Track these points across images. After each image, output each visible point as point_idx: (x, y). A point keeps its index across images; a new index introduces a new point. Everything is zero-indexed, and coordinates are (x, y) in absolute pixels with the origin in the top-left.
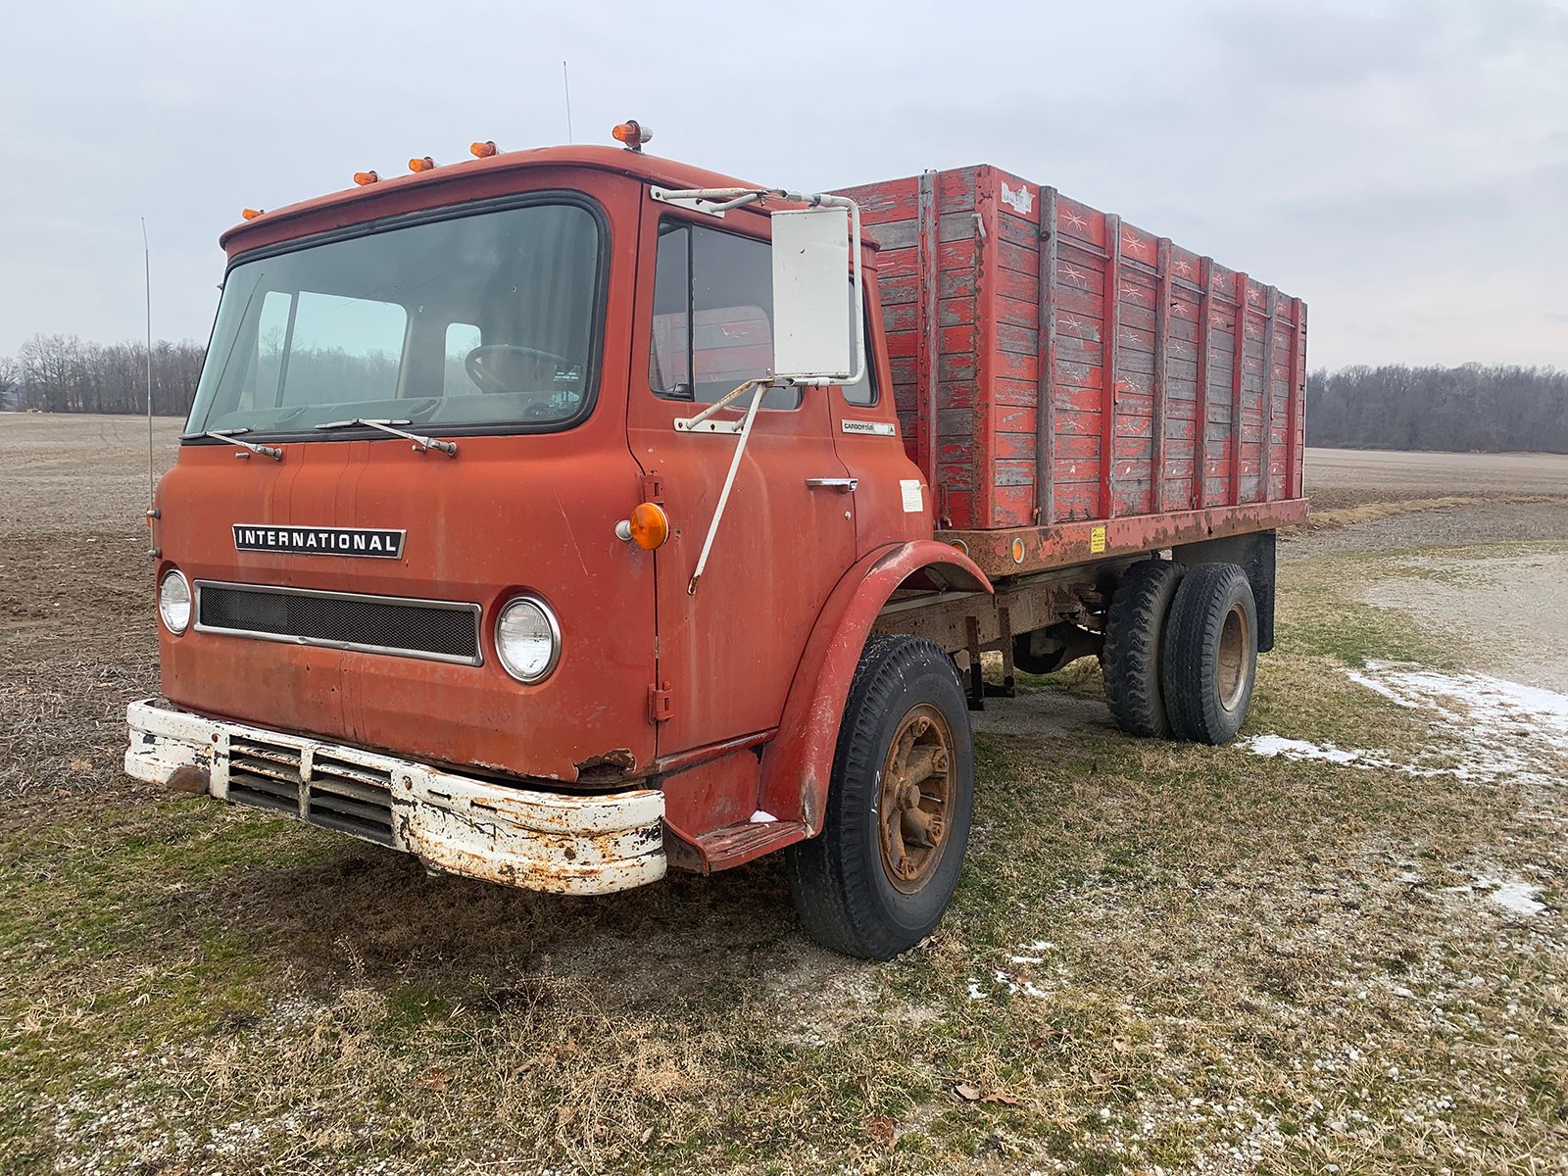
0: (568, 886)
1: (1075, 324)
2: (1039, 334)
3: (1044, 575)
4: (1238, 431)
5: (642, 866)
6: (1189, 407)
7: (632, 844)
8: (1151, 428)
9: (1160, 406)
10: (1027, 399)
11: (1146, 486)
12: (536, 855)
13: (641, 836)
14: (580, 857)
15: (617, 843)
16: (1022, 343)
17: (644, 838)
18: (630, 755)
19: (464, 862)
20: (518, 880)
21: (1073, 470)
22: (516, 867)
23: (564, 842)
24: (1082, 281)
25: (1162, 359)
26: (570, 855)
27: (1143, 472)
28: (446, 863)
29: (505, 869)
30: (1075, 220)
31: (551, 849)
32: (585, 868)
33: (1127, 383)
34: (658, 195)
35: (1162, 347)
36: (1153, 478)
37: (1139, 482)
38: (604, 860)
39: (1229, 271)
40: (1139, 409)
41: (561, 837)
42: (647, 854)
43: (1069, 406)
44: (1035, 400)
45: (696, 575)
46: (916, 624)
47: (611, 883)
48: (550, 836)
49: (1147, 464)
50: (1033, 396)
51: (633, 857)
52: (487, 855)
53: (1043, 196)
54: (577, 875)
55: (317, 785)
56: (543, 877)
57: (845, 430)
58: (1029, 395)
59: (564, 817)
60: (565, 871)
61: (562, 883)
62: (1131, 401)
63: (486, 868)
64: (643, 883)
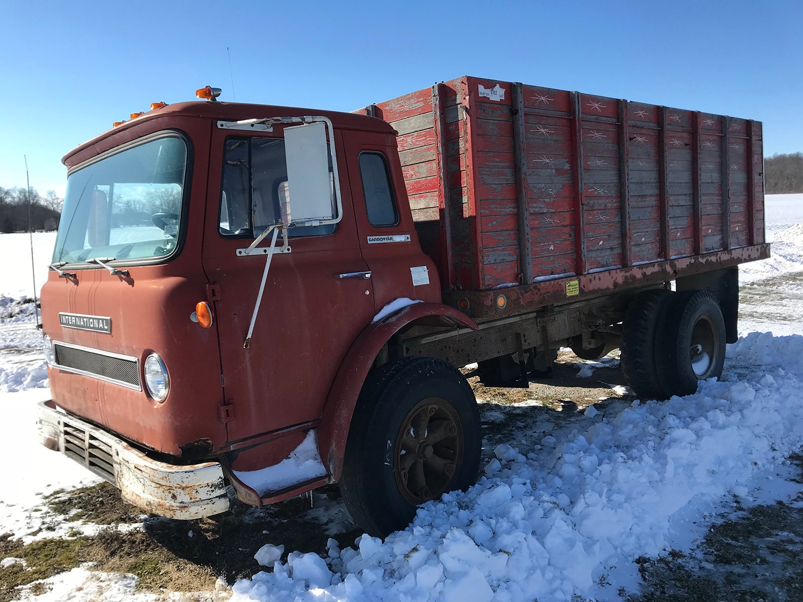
0: (175, 514)
1: (547, 161)
2: (516, 170)
3: (577, 304)
4: (698, 208)
5: (213, 504)
6: (654, 198)
7: (206, 492)
8: (619, 215)
9: (624, 201)
10: (509, 209)
11: (618, 251)
12: (160, 497)
13: (211, 488)
14: (179, 499)
15: (197, 491)
16: (502, 177)
17: (213, 489)
18: (210, 442)
19: (134, 498)
20: (154, 510)
21: (552, 248)
22: (152, 502)
23: (171, 491)
24: (550, 134)
25: (624, 173)
26: (174, 497)
27: (615, 243)
28: (128, 498)
29: (148, 504)
30: (543, 98)
31: (165, 494)
32: (182, 505)
33: (596, 191)
34: (222, 125)
35: (624, 166)
36: (623, 245)
37: (611, 249)
38: (191, 501)
39: (685, 111)
40: (608, 205)
41: (169, 488)
42: (216, 497)
43: (545, 210)
44: (516, 210)
45: (247, 338)
46: (475, 340)
47: (196, 513)
48: (164, 487)
49: (618, 238)
50: (514, 208)
51: (208, 499)
52: (142, 495)
53: (511, 89)
54: (178, 508)
55: (91, 450)
56: (163, 509)
57: (369, 242)
58: (510, 207)
59: (168, 478)
60: (172, 506)
61: (172, 513)
62: (601, 201)
63: (142, 501)
64: (216, 513)
